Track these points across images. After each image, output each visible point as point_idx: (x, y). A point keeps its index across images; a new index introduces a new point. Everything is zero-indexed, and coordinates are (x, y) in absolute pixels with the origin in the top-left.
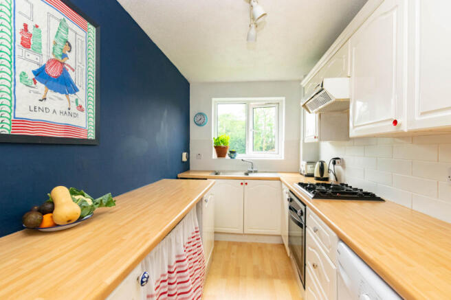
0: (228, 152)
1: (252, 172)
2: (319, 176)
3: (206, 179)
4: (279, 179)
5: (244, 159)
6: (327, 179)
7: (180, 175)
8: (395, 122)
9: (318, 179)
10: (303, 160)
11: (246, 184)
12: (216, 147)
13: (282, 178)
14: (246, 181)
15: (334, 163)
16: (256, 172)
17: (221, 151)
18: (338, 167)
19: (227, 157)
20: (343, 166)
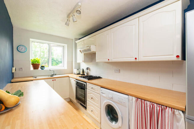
0: (40, 66)
1: (54, 75)
2: (82, 74)
3: (32, 81)
4: (68, 77)
5: (50, 70)
6: (84, 75)
7: (12, 81)
8: (109, 60)
9: (82, 75)
10: (75, 69)
11: (55, 80)
12: (32, 64)
13: (69, 76)
14: (55, 79)
15: (87, 69)
16: (55, 75)
17: (36, 66)
18: (88, 70)
19: (39, 69)
20: (90, 70)
